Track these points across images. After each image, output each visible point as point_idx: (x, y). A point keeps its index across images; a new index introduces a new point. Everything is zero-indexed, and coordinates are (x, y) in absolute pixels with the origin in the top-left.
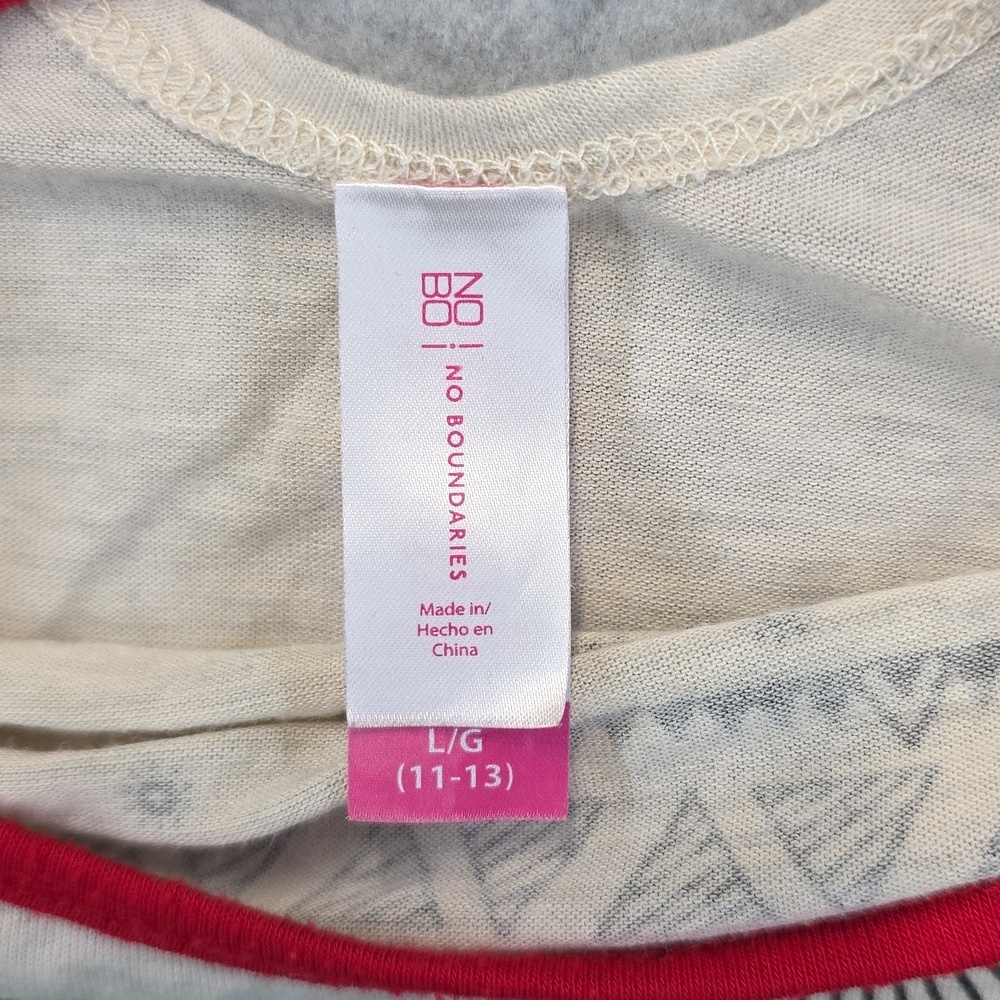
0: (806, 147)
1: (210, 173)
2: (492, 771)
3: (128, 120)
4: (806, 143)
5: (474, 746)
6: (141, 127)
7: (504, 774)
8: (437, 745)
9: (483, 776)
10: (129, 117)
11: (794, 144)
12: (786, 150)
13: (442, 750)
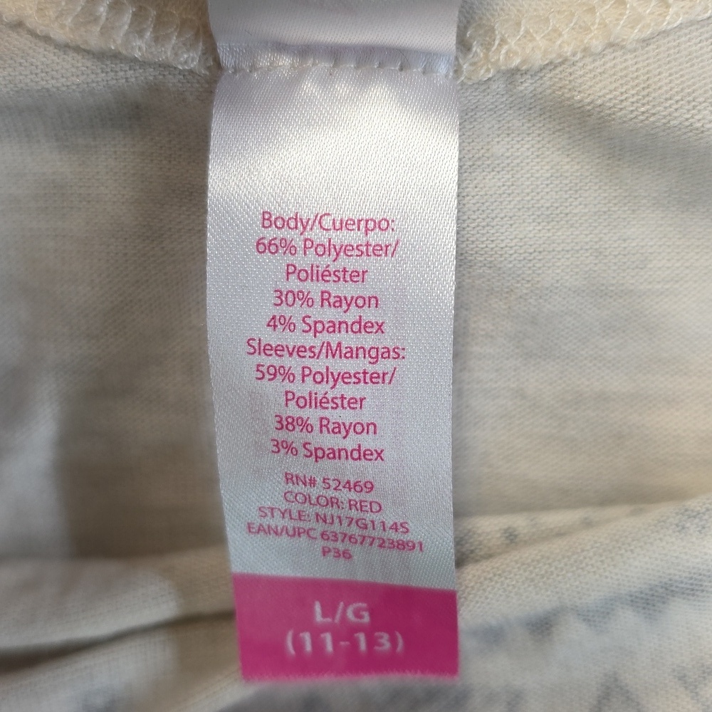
0: (700, 18)
1: (94, 85)
2: (382, 637)
3: (6, 44)
4: (698, 15)
5: (361, 617)
6: (19, 49)
7: (393, 641)
8: (324, 615)
9: (372, 642)
10: (7, 41)
11: (686, 16)
12: (678, 22)
13: (329, 620)
